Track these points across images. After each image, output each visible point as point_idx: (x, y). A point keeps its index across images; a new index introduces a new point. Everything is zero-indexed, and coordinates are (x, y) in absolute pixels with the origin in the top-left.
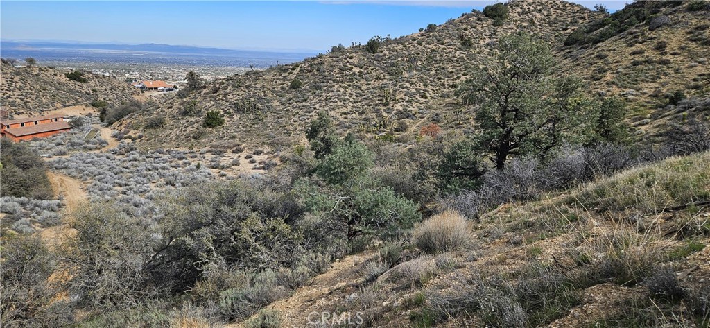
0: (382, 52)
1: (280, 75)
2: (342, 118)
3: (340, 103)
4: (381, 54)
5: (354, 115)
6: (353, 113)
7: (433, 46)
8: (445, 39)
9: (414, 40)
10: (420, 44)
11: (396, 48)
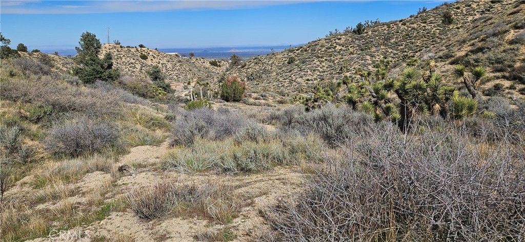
0: (367, 33)
1: (287, 55)
3: (309, 73)
4: (365, 35)
7: (415, 26)
8: (429, 18)
9: (401, 21)
10: (404, 24)
11: (380, 29)
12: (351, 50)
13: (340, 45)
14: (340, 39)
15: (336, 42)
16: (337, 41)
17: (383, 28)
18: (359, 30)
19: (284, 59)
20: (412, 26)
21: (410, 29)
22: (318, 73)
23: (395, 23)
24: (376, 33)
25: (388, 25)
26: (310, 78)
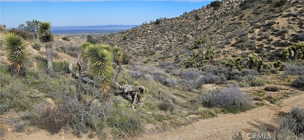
0: (161, 24)
7: (183, 20)
8: (189, 17)
9: (176, 18)
10: (178, 20)
11: (167, 22)
12: (156, 33)
13: (149, 30)
14: (149, 27)
15: (147, 29)
16: (147, 27)
17: (169, 22)
18: (158, 22)
19: (120, 38)
20: (182, 20)
21: (181, 22)
23: (173, 19)
24: (166, 24)
25: (171, 20)
26: (138, 48)
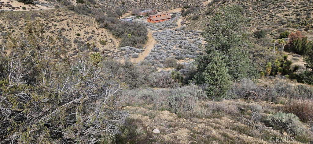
2: (283, 18)
3: (285, 9)
5: (292, 16)
6: (292, 14)
22: (293, 10)
